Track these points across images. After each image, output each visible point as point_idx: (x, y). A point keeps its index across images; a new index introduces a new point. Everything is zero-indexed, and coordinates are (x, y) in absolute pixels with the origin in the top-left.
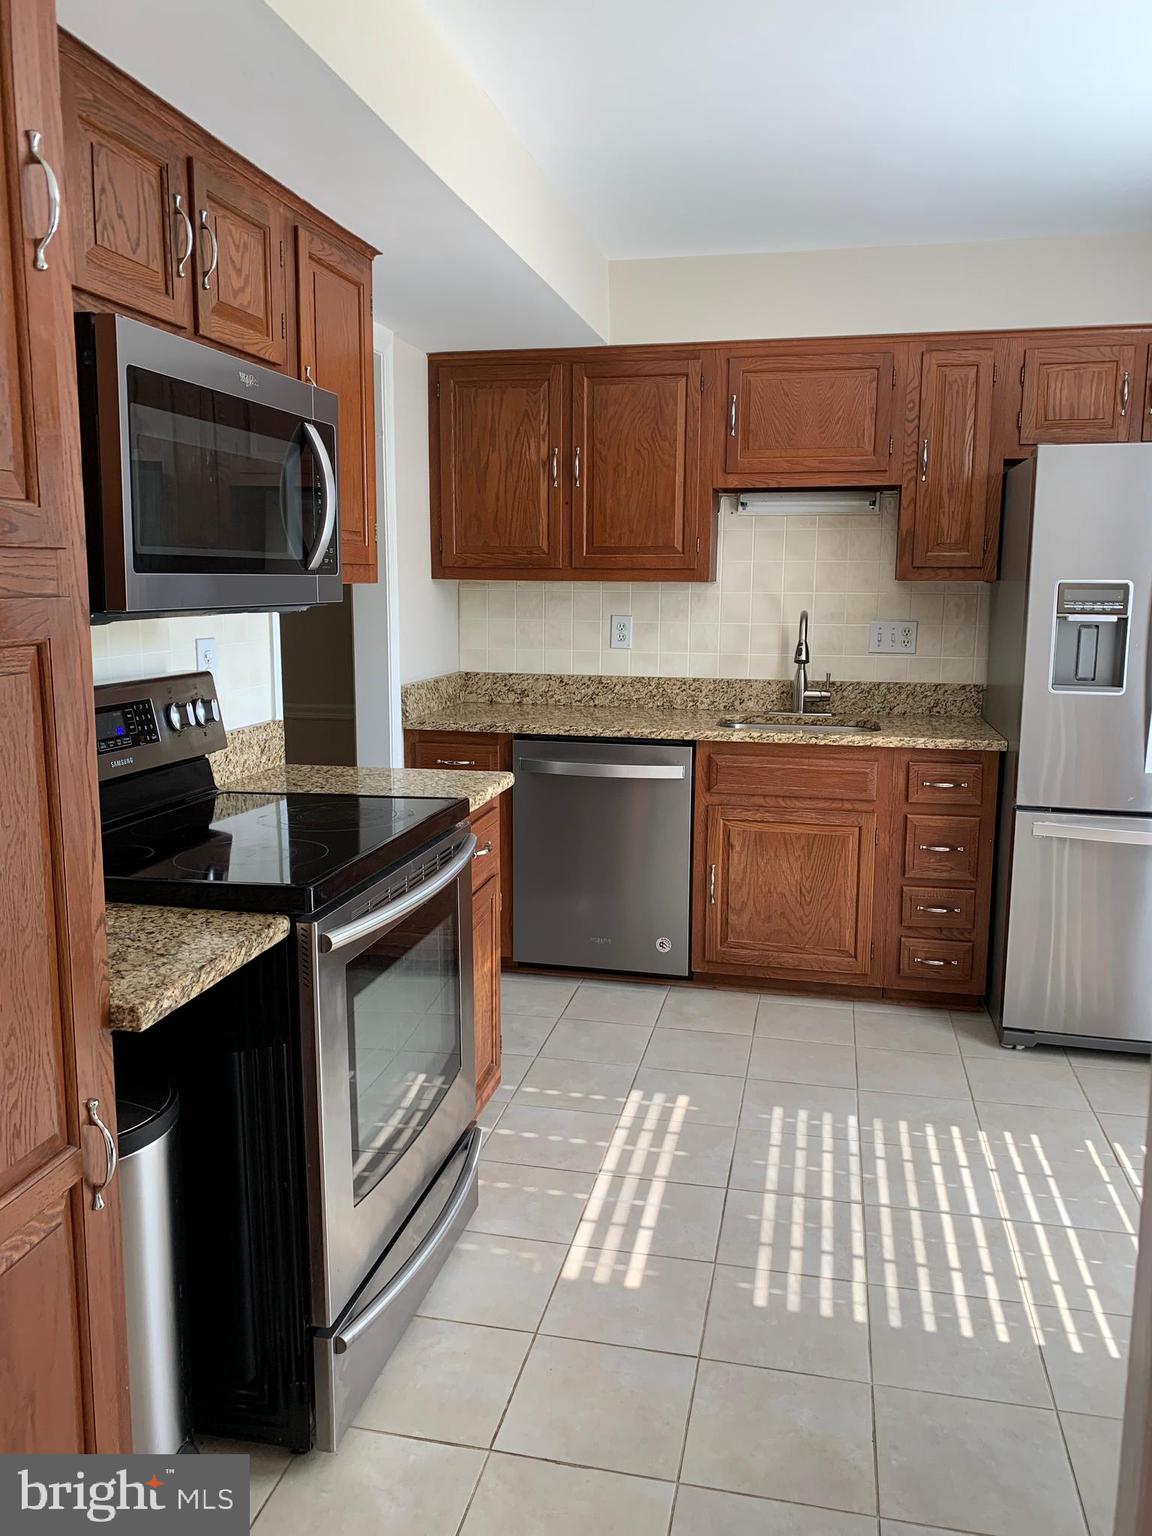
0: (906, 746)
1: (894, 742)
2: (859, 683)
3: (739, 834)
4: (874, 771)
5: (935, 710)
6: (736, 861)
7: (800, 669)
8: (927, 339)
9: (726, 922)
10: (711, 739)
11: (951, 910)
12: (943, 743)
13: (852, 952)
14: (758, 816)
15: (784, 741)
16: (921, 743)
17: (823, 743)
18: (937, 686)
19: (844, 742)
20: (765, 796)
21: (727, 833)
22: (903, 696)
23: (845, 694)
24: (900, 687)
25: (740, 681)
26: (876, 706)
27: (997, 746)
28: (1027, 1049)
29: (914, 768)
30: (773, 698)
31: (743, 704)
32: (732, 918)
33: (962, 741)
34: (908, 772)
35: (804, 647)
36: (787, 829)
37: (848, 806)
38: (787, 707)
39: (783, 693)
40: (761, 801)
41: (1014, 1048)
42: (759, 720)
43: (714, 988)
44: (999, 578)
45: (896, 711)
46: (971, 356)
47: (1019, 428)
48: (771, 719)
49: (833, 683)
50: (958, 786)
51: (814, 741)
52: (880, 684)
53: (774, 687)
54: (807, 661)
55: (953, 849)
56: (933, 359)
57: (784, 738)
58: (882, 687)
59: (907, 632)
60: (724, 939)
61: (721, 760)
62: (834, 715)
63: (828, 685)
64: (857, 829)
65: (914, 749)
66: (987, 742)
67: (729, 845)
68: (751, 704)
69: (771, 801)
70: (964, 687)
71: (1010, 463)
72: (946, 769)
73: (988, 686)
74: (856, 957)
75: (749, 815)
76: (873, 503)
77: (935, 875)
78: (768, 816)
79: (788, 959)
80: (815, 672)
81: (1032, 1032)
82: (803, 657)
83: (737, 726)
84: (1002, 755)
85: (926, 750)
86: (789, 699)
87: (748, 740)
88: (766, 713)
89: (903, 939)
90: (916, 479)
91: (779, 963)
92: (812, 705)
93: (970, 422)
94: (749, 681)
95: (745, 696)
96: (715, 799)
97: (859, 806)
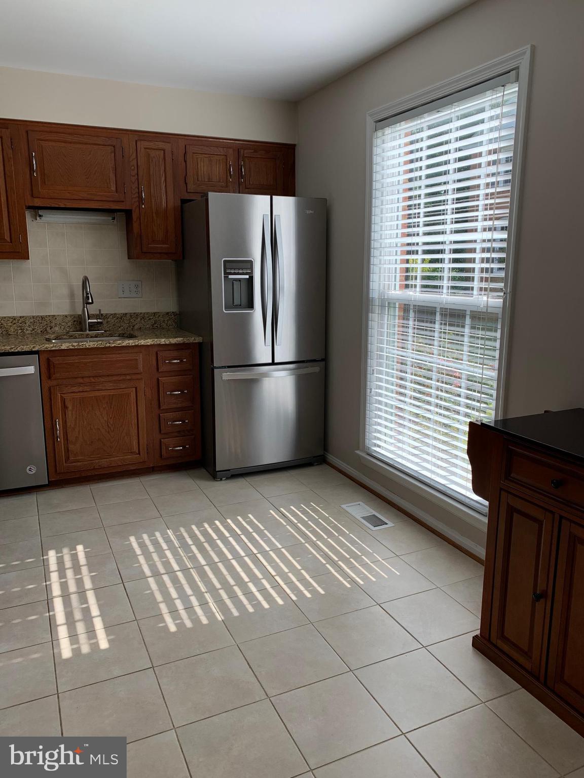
0: (156, 343)
1: (149, 342)
2: (115, 314)
3: (70, 400)
4: (140, 357)
5: (155, 325)
6: (70, 415)
7: (84, 307)
8: (137, 133)
9: (67, 450)
10: (49, 349)
11: (184, 422)
12: (173, 341)
13: (137, 452)
14: (81, 389)
15: (92, 346)
16: (163, 341)
17: (113, 345)
18: (154, 313)
19: (124, 344)
20: (83, 378)
21: (63, 401)
22: (139, 319)
23: (109, 320)
24: (136, 315)
25: (49, 316)
26: (125, 326)
27: (198, 340)
28: (227, 478)
29: (160, 354)
30: (69, 324)
31: (52, 329)
32: (71, 447)
33: (182, 339)
34: (157, 357)
35: (89, 295)
36: (97, 394)
37: (128, 377)
38: (78, 329)
39: (74, 321)
40: (81, 380)
41: (221, 480)
42: (65, 337)
43: (63, 487)
44: (184, 258)
45: (136, 327)
46: (161, 145)
47: (186, 184)
48: (72, 336)
49: (102, 315)
50: (181, 361)
51: (108, 345)
52: (126, 314)
53: (69, 319)
54: (92, 303)
55: (182, 392)
56: (142, 145)
57: (90, 344)
58: (128, 316)
59: (137, 286)
60: (67, 458)
61: (56, 360)
62: (105, 331)
63: (100, 316)
64: (134, 389)
65: (160, 345)
66: (193, 338)
67: (65, 407)
68: (57, 329)
69: (87, 380)
70: (168, 313)
71: (184, 201)
72: (175, 354)
73: (180, 312)
74: (139, 454)
75: (75, 389)
76: (114, 219)
77: (175, 406)
78: (86, 388)
79: (104, 462)
80: (92, 309)
81: (229, 470)
82: (90, 301)
83: (53, 341)
84: (200, 345)
85: (166, 345)
86: (79, 324)
87: (71, 347)
88: (67, 333)
89: (162, 440)
90: (139, 207)
91: (99, 466)
92: (92, 327)
93: (163, 179)
94: (54, 316)
95: (53, 324)
96: (54, 383)
97: (134, 377)
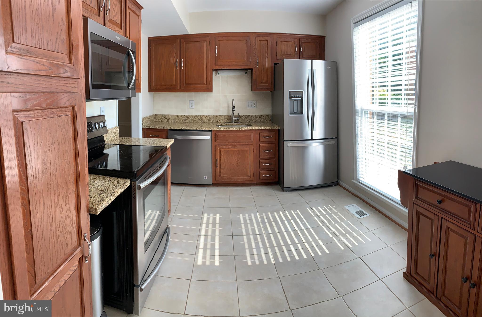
0: (259, 129)
1: (256, 128)
2: (245, 115)
3: (223, 151)
4: (252, 135)
5: (262, 120)
6: (222, 157)
7: (232, 112)
8: (256, 34)
9: (220, 172)
10: (216, 129)
11: (270, 164)
12: (267, 128)
13: (249, 176)
14: (227, 147)
15: (232, 129)
16: (262, 128)
17: (241, 129)
18: (261, 115)
19: (246, 129)
20: (228, 142)
21: (220, 151)
22: (255, 118)
23: (242, 118)
24: (254, 116)
25: (219, 115)
26: (249, 120)
27: (278, 128)
29: (261, 134)
30: (227, 119)
31: (220, 121)
32: (222, 171)
33: (271, 127)
34: (260, 135)
35: (234, 107)
36: (234, 150)
37: (247, 143)
38: (230, 121)
39: (229, 118)
40: (228, 143)
42: (224, 124)
43: (218, 187)
44: (274, 90)
45: (253, 121)
46: (266, 38)
47: (277, 56)
48: (227, 124)
49: (240, 116)
50: (270, 137)
51: (239, 129)
52: (249, 115)
53: (227, 117)
54: (235, 111)
55: (270, 151)
56: (258, 39)
57: (233, 128)
58: (250, 116)
59: (254, 103)
60: (220, 175)
61: (218, 134)
62: (240, 123)
63: (239, 116)
64: (249, 148)
65: (261, 130)
66: (276, 127)
67: (220, 154)
68: (222, 121)
69: (230, 144)
70: (267, 115)
71: (275, 64)
72: (268, 134)
73: (272, 115)
74: (250, 177)
75: (225, 147)
76: (246, 73)
77: (266, 157)
78: (230, 147)
79: (235, 179)
80: (236, 113)
81: (290, 188)
82: (234, 110)
83: (220, 126)
84: (279, 130)
85: (263, 130)
87: (224, 129)
88: (225, 123)
89: (260, 172)
90: (256, 67)
91: (233, 180)
92: (235, 121)
93: (267, 54)
94: (221, 116)
95: (220, 119)
96: (217, 144)
97: (249, 143)
